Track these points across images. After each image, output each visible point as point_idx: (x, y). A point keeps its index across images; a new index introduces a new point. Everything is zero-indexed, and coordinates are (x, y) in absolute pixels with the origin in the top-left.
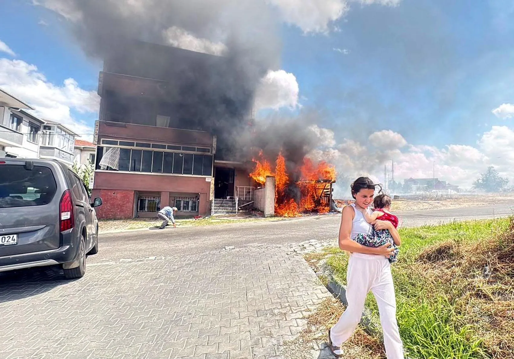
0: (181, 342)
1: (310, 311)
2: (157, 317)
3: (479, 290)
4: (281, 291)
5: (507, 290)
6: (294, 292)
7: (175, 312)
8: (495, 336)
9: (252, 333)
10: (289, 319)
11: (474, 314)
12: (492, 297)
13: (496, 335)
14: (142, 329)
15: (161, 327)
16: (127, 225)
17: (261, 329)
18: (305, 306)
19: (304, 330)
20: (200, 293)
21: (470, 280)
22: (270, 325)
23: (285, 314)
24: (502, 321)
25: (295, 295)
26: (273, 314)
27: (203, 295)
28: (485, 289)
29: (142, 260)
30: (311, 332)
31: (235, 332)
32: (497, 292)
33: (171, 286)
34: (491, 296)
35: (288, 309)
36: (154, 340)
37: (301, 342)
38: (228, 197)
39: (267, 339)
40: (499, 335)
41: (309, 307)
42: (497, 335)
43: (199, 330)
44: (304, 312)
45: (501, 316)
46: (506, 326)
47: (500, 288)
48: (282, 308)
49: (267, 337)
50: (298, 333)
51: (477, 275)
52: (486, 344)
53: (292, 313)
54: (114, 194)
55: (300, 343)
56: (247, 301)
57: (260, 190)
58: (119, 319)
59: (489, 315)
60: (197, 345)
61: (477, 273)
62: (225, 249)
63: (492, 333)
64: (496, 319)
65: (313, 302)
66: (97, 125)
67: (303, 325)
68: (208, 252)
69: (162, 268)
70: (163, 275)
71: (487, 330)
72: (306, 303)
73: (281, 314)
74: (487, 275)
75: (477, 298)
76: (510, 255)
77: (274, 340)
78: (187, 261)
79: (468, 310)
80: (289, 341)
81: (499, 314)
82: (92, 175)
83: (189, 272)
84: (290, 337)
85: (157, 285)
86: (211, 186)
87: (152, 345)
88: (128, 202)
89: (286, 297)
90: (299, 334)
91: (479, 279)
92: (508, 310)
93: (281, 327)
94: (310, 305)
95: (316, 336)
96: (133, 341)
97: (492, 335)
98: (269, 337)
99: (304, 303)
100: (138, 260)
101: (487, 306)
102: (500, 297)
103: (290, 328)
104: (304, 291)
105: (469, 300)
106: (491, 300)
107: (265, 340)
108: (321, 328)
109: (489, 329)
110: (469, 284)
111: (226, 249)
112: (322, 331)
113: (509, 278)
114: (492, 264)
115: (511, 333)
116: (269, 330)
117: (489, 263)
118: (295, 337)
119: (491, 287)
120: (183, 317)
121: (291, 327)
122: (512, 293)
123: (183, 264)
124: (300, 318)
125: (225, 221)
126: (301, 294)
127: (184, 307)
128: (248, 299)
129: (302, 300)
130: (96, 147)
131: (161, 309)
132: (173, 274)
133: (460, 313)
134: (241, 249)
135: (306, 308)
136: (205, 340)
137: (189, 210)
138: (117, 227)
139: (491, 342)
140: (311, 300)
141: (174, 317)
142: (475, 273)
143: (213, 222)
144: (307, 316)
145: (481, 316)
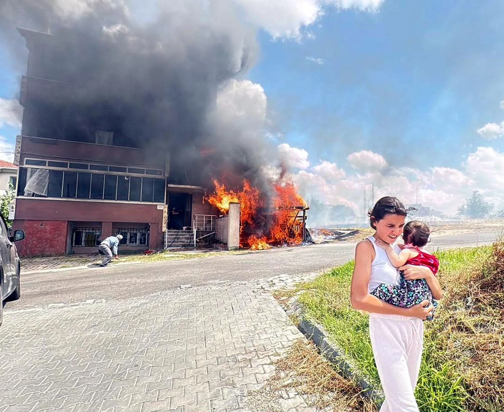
0: (125, 399)
1: (279, 355)
2: (95, 371)
3: (461, 322)
4: (246, 334)
5: (489, 322)
6: (260, 335)
7: (118, 364)
8: (476, 372)
9: (211, 384)
10: (255, 365)
11: (455, 349)
12: (474, 330)
13: (477, 370)
14: (76, 386)
15: (100, 383)
16: (58, 263)
17: (222, 379)
18: (274, 350)
19: (272, 377)
20: (150, 340)
21: (451, 312)
22: (233, 374)
23: (250, 360)
24: (483, 355)
25: (262, 338)
26: (236, 360)
27: (152, 343)
28: (467, 321)
29: (77, 304)
30: (279, 378)
31: (190, 383)
32: (479, 324)
33: (113, 334)
34: (473, 329)
35: (253, 354)
36: (90, 399)
37: (268, 391)
38: (184, 228)
39: (229, 390)
40: (481, 370)
41: (277, 351)
42: (479, 370)
43: (147, 384)
44: (272, 357)
45: (482, 350)
46: (488, 360)
47: (482, 320)
48: (246, 353)
49: (228, 387)
50: (264, 381)
51: (459, 307)
52: (468, 380)
53: (259, 358)
54: (42, 225)
55: (267, 392)
56: (206, 347)
57: (223, 218)
58: (47, 377)
59: (470, 350)
60: (144, 401)
61: (459, 304)
62: (181, 289)
63: (474, 369)
64: (477, 353)
65: (282, 345)
66: (19, 142)
67: (271, 372)
68: (160, 293)
69: (102, 313)
70: (103, 321)
71: (468, 366)
72: (274, 346)
73: (245, 360)
74: (469, 307)
75: (458, 331)
76: (492, 284)
77: (236, 390)
78: (134, 304)
79: (449, 345)
80: (255, 390)
81: (481, 348)
82: (13, 203)
83: (136, 316)
84: (256, 385)
85: (96, 334)
86: (164, 215)
87: (88, 405)
88: (59, 235)
89: (252, 340)
90: (266, 382)
91: (461, 311)
92: (490, 343)
93: (245, 375)
94: (279, 348)
95: (286, 383)
96: (64, 401)
97: (474, 371)
98: (231, 387)
99: (272, 346)
100: (72, 304)
101: (468, 339)
102: (482, 329)
103: (255, 376)
104: (272, 333)
105: (451, 334)
106: (473, 333)
107: (226, 391)
108: (291, 374)
109: (471, 365)
110: (450, 317)
111: (182, 288)
112: (292, 377)
113: (491, 308)
114: (474, 294)
115: (493, 367)
116: (231, 379)
117: (471, 294)
118: (261, 386)
119: (473, 319)
120: (128, 369)
121: (257, 375)
122: (493, 325)
123: (129, 307)
124: (268, 363)
125: (181, 255)
126: (269, 336)
127: (129, 358)
128: (207, 345)
129: (270, 343)
130: (17, 168)
131: (101, 362)
132: (116, 320)
133: (441, 349)
134: (199, 288)
135: (274, 352)
136: (155, 395)
137: (137, 244)
138: (46, 266)
139: (473, 378)
140: (280, 343)
141: (117, 371)
142: (457, 305)
143: (166, 258)
144: (275, 361)
145: (463, 351)
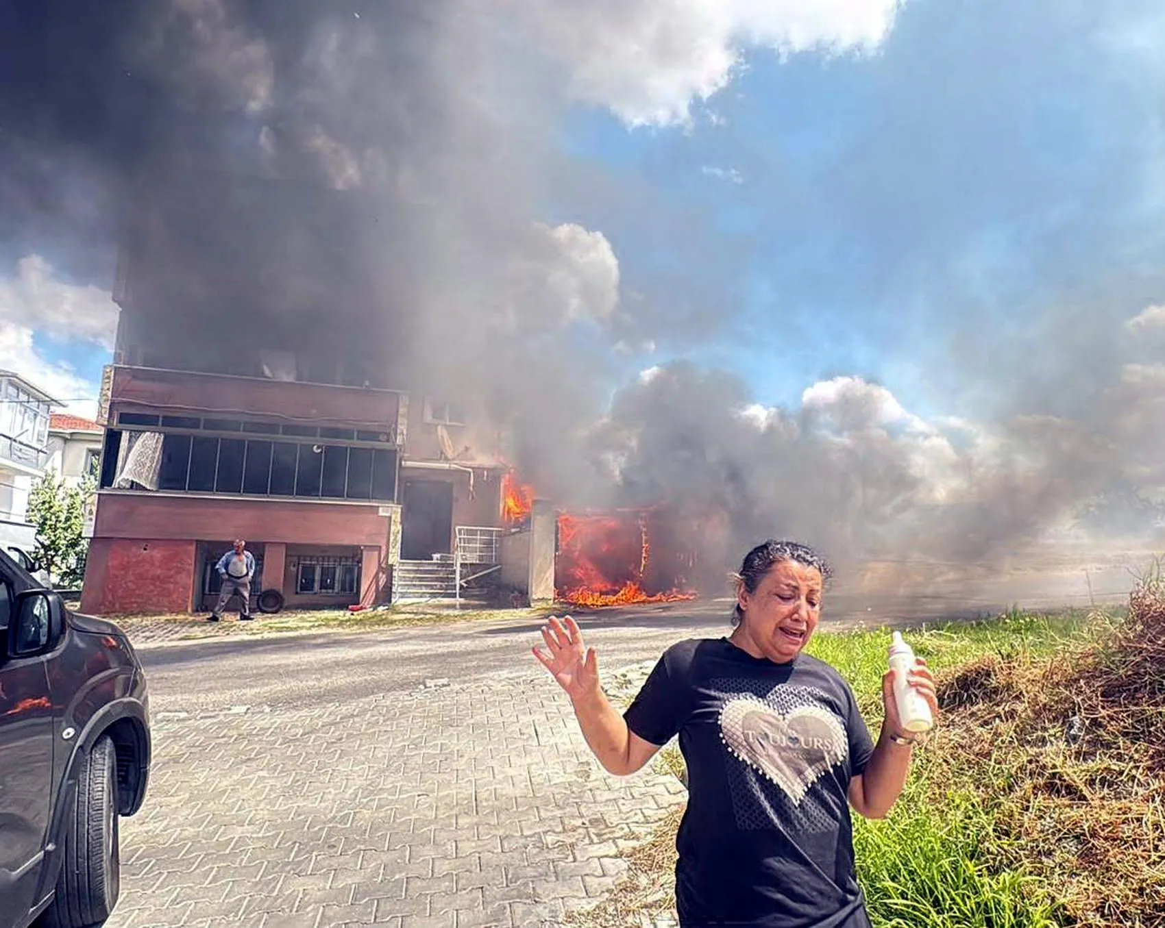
0: (308, 913)
1: (638, 839)
2: (249, 854)
3: (1054, 775)
4: (566, 788)
5: (1121, 773)
6: (597, 792)
7: (295, 843)
8: (1091, 888)
9: (487, 893)
10: (583, 857)
11: (1041, 835)
12: (1086, 792)
13: (1093, 885)
14: (210, 883)
15: (258, 879)
16: (176, 629)
17: (511, 883)
18: (625, 826)
19: (620, 884)
20: (359, 795)
21: (1033, 751)
22: (536, 874)
23: (572, 845)
24: (1108, 851)
25: (599, 798)
26: (541, 845)
27: (365, 800)
28: (1070, 771)
29: (212, 714)
30: (635, 889)
31: (444, 889)
32: (1099, 777)
33: (285, 780)
34: (1084, 789)
35: (580, 834)
36: (240, 909)
37: (610, 915)
38: (436, 556)
39: (525, 908)
40: (1102, 884)
41: (633, 829)
42: (1097, 885)
43: (354, 886)
44: (620, 842)
45: (1106, 839)
46: (1119, 862)
47: (1106, 768)
48: (564, 830)
49: (523, 901)
50: (603, 892)
51: (1052, 739)
52: (1069, 907)
53: (592, 843)
54: (145, 549)
55: (607, 916)
56: (477, 813)
57: (517, 536)
58: (154, 861)
59: (1077, 837)
60: (348, 921)
61: (1052, 732)
62: (426, 687)
63: (1085, 881)
64: (1093, 844)
65: (645, 817)
66: (109, 378)
67: (617, 874)
68: (381, 695)
69: (263, 734)
70: (265, 752)
71: (1073, 874)
72: (627, 819)
73: (562, 845)
74: (1075, 738)
75: (1050, 795)
76: (1130, 684)
77: (541, 908)
78: (327, 717)
79: (1026, 825)
80: (582, 911)
81: (1102, 834)
82: (92, 503)
83: (332, 743)
84: (584, 901)
85: (250, 777)
86: (393, 528)
87: (234, 922)
88: (180, 571)
89: (576, 803)
90: (607, 895)
91: (1055, 747)
92: (1123, 823)
93: (560, 878)
94: (637, 823)
95: (650, 899)
96: (188, 913)
97: (1085, 886)
98: (528, 901)
99: (621, 819)
100: (202, 714)
101: (1072, 813)
102: (1106, 790)
103: (583, 881)
104: (623, 790)
105: (1031, 800)
106: (1085, 798)
107: (519, 909)
108: (662, 880)
109: (1078, 872)
110: (1030, 762)
111: (428, 685)
112: (665, 886)
113: (1128, 742)
114: (1085, 709)
115: (1130, 879)
116: (531, 885)
117: (1080, 708)
118: (595, 903)
119: (1085, 766)
120: (315, 854)
121: (587, 878)
122: (1133, 781)
123: (318, 724)
124: (611, 854)
125: (428, 617)
126: (616, 795)
127: (316, 829)
128: (479, 809)
129: (618, 812)
130: (102, 431)
131: (260, 835)
132: (290, 750)
133: (1007, 834)
134: (465, 686)
135: (627, 830)
136: (369, 910)
137: (336, 590)
138: (152, 634)
139: (1082, 903)
140: (639, 812)
141: (292, 855)
142: (1046, 734)
143: (395, 621)
144: (628, 851)
145: (1060, 839)
